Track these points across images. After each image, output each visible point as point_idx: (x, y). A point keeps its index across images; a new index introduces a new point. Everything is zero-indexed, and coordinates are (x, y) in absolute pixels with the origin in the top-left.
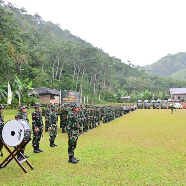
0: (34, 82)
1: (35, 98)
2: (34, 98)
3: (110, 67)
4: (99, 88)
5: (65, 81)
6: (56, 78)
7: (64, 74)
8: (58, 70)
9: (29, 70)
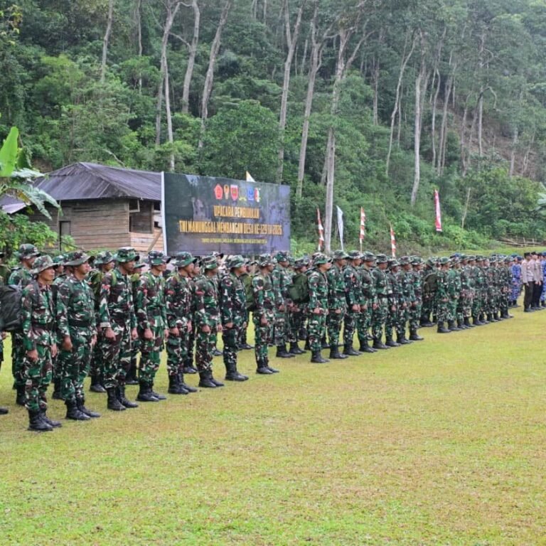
0: (58, 137)
1: (43, 224)
2: (35, 226)
3: (510, 28)
4: (450, 160)
5: (230, 126)
6: (186, 109)
7: (232, 81)
8: (196, 61)
9: (28, 67)
